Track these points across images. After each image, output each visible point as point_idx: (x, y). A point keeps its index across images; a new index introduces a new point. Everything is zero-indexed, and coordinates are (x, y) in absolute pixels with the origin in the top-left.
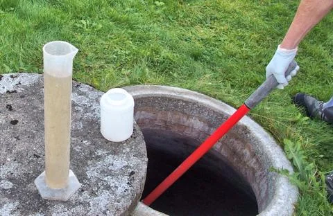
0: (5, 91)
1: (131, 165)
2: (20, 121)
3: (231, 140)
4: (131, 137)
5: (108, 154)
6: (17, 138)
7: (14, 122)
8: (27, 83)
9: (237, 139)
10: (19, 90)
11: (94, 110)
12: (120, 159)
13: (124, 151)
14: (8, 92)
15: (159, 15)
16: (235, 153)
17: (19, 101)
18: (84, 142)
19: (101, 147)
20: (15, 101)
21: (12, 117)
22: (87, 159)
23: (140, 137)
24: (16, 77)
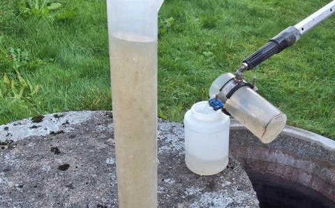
0: (49, 133)
1: (239, 202)
2: (71, 165)
3: (323, 170)
4: (228, 167)
5: (203, 192)
6: (70, 187)
7: (64, 167)
8: (77, 122)
9: (329, 167)
10: (67, 130)
11: (170, 142)
12: (221, 196)
13: (223, 185)
14: (52, 133)
15: (209, 63)
16: (329, 183)
17: (68, 142)
18: (166, 181)
19: (191, 184)
20: (62, 142)
21: (60, 161)
22: (176, 201)
23: (238, 166)
24: (62, 116)
